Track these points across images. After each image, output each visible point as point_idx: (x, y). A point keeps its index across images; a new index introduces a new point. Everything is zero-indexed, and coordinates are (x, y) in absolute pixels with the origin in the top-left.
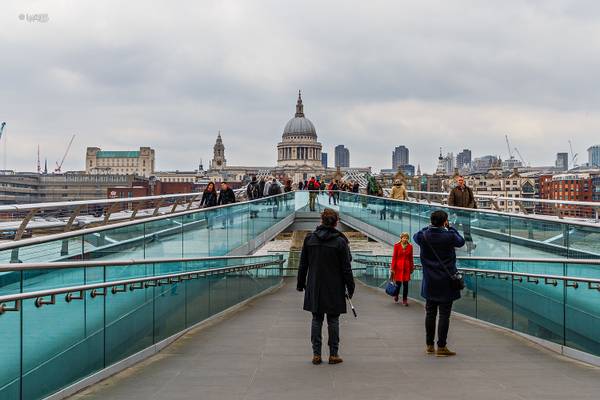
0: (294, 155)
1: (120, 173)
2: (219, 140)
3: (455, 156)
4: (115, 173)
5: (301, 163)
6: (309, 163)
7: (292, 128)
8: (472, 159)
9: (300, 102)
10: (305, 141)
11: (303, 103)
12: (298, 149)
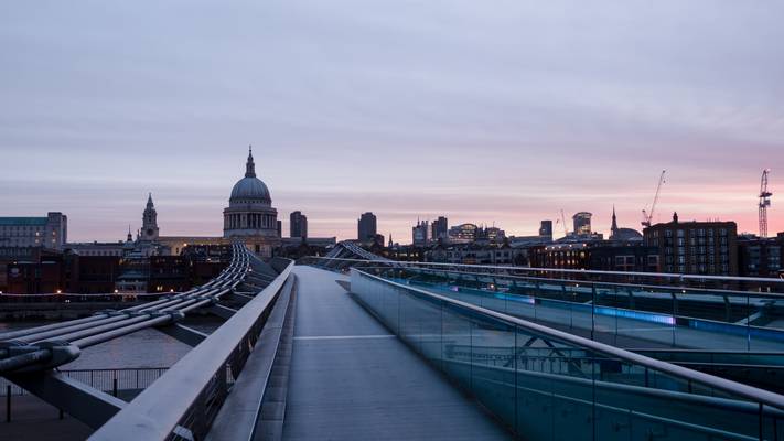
0: (244, 223)
1: (21, 245)
2: (150, 204)
3: (430, 224)
4: (13, 245)
5: (252, 232)
6: (261, 233)
7: (242, 190)
8: (449, 228)
9: (250, 159)
10: (258, 206)
11: (254, 161)
12: (249, 215)
